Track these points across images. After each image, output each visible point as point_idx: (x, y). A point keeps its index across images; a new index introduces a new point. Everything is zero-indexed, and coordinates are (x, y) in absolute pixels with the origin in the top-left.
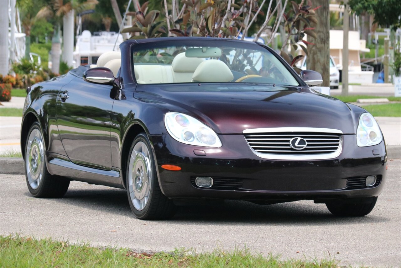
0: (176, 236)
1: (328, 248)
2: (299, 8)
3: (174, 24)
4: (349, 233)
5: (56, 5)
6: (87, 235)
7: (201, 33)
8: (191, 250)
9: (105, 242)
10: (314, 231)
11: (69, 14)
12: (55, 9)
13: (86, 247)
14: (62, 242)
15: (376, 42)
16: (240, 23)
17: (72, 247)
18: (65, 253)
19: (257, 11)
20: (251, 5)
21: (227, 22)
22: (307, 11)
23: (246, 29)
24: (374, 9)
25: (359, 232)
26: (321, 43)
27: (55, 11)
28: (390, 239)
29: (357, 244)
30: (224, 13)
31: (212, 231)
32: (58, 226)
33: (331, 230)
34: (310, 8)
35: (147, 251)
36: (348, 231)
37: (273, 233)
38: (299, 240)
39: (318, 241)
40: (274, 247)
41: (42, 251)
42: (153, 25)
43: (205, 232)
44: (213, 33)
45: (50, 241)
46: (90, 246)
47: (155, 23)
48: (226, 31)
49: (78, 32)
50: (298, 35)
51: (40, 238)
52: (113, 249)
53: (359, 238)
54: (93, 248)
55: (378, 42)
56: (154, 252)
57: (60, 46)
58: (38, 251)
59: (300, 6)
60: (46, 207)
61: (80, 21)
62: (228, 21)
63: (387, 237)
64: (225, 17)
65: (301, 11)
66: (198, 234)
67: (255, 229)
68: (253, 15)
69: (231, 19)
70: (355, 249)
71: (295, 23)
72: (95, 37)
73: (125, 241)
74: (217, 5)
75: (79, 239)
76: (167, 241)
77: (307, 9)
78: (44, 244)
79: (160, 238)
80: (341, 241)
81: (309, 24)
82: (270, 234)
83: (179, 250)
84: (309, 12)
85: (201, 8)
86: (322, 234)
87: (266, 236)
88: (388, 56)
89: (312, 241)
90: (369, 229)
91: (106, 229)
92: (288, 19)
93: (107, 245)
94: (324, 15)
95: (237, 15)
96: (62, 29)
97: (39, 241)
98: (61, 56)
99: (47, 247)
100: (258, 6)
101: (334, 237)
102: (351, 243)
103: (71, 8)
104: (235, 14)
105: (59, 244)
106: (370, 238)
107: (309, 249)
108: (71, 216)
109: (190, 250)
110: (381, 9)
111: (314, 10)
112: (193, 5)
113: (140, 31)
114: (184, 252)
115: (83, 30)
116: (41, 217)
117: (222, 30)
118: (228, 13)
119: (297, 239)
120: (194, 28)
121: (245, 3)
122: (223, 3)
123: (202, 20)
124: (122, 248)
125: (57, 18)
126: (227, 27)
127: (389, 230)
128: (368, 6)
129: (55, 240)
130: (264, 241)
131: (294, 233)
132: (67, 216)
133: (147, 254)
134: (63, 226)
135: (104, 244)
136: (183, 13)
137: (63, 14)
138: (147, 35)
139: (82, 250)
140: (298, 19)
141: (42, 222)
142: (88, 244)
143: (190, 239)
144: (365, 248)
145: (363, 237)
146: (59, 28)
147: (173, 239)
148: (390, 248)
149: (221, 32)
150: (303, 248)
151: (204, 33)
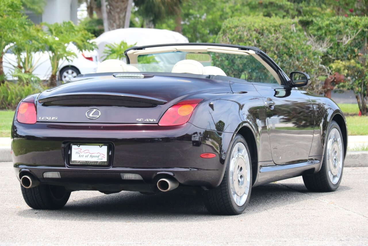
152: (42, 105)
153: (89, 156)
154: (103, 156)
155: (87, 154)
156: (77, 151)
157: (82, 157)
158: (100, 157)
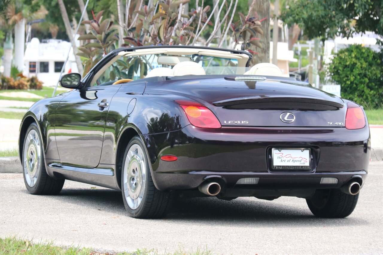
0: (136, 236)
1: (285, 250)
2: (246, 20)
3: (128, 32)
4: (303, 236)
5: (9, 14)
6: (50, 234)
7: (153, 41)
8: (153, 251)
9: (68, 241)
10: (269, 233)
11: (20, 23)
12: (7, 18)
13: (50, 247)
14: (26, 241)
15: (299, 53)
16: (190, 32)
17: (36, 245)
18: (29, 252)
19: (206, 21)
20: (201, 16)
21: (177, 31)
22: (253, 22)
23: (196, 38)
24: (304, 22)
25: (313, 234)
26: (262, 53)
27: (7, 20)
28: (343, 242)
29: (313, 246)
30: (175, 23)
31: (170, 231)
32: (21, 224)
33: (285, 232)
34: (256, 19)
35: (109, 251)
36: (302, 233)
37: (229, 234)
38: (256, 241)
39: (275, 243)
40: (233, 249)
41: (7, 249)
42: (107, 33)
43: (164, 233)
44: (165, 41)
45: (15, 239)
46: (54, 245)
47: (109, 31)
48: (176, 39)
49: (27, 39)
50: (244, 45)
51: (4, 237)
52: (76, 249)
53: (314, 241)
54: (57, 247)
55: (301, 53)
56: (116, 252)
57: (11, 51)
58: (3, 250)
59: (247, 18)
60: (8, 205)
61: (30, 30)
62: (179, 30)
63: (340, 240)
64: (176, 26)
65: (247, 22)
66: (157, 234)
67: (211, 230)
68: (202, 25)
69: (182, 29)
70: (312, 252)
71: (242, 33)
72: (43, 44)
73: (88, 241)
74: (168, 16)
75: (43, 237)
76: (128, 241)
77: (254, 20)
78: (9, 242)
79: (121, 238)
80: (297, 243)
81: (255, 34)
82: (227, 235)
83: (141, 251)
84: (255, 24)
85: (153, 18)
86: (277, 236)
87: (224, 237)
88: (312, 65)
89: (269, 243)
90: (322, 231)
91: (67, 228)
92: (235, 29)
93: (70, 244)
94: (266, 26)
95: (187, 25)
96: (14, 37)
97: (4, 240)
98: (12, 61)
99: (12, 245)
100: (206, 17)
101: (289, 239)
102: (307, 245)
103: (22, 17)
104: (185, 24)
105: (23, 242)
106: (324, 241)
107: (267, 252)
108: (32, 215)
109: (151, 251)
110: (311, 22)
111: (260, 22)
112: (146, 15)
113: (95, 38)
114: (146, 253)
115: (32, 38)
116: (4, 215)
117: (173, 38)
118: (179, 23)
119: (254, 241)
120: (146, 37)
121: (194, 13)
122: (174, 14)
123: (154, 29)
124: (84, 248)
125: (9, 26)
126: (178, 36)
127: (341, 233)
128: (299, 19)
129: (19, 239)
130: (222, 243)
131: (250, 234)
132: (29, 214)
133: (110, 254)
134: (26, 224)
135: (67, 244)
136: (135, 22)
137: (15, 23)
138: (102, 42)
139: (46, 249)
140: (245, 30)
141: (5, 220)
142: (52, 243)
143: (151, 240)
144: (321, 251)
145: (318, 240)
146: (11, 35)
147: (134, 239)
148: (346, 251)
149: (171, 40)
150: (261, 250)
151: (156, 41)
152: (223, 108)
153: (291, 161)
154: (305, 160)
155: (289, 159)
156: (279, 155)
157: (284, 161)
158: (302, 162)
